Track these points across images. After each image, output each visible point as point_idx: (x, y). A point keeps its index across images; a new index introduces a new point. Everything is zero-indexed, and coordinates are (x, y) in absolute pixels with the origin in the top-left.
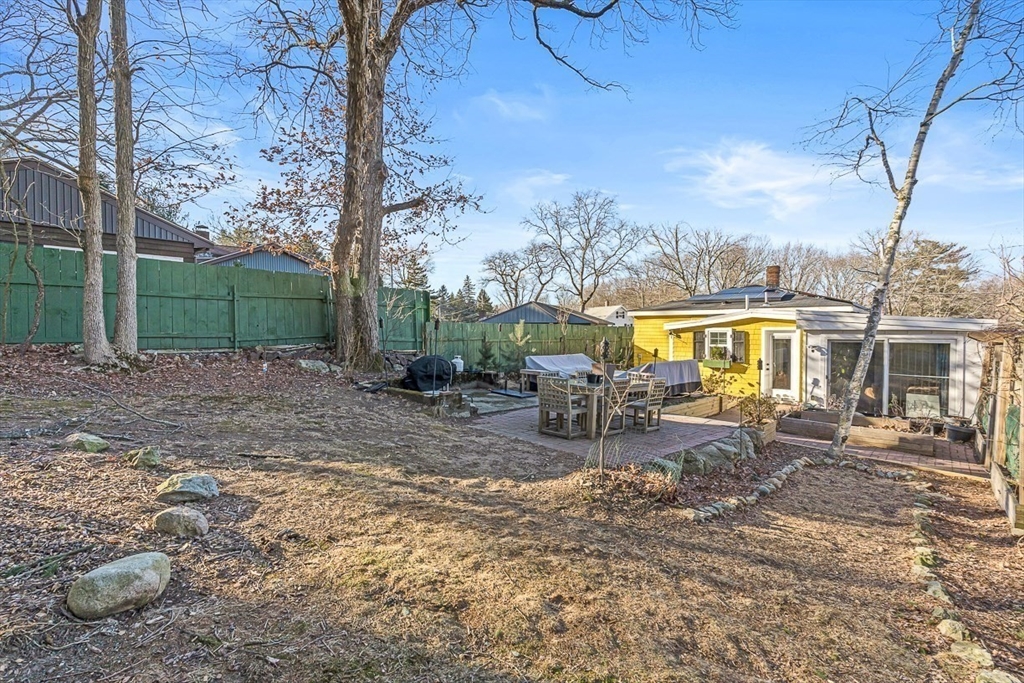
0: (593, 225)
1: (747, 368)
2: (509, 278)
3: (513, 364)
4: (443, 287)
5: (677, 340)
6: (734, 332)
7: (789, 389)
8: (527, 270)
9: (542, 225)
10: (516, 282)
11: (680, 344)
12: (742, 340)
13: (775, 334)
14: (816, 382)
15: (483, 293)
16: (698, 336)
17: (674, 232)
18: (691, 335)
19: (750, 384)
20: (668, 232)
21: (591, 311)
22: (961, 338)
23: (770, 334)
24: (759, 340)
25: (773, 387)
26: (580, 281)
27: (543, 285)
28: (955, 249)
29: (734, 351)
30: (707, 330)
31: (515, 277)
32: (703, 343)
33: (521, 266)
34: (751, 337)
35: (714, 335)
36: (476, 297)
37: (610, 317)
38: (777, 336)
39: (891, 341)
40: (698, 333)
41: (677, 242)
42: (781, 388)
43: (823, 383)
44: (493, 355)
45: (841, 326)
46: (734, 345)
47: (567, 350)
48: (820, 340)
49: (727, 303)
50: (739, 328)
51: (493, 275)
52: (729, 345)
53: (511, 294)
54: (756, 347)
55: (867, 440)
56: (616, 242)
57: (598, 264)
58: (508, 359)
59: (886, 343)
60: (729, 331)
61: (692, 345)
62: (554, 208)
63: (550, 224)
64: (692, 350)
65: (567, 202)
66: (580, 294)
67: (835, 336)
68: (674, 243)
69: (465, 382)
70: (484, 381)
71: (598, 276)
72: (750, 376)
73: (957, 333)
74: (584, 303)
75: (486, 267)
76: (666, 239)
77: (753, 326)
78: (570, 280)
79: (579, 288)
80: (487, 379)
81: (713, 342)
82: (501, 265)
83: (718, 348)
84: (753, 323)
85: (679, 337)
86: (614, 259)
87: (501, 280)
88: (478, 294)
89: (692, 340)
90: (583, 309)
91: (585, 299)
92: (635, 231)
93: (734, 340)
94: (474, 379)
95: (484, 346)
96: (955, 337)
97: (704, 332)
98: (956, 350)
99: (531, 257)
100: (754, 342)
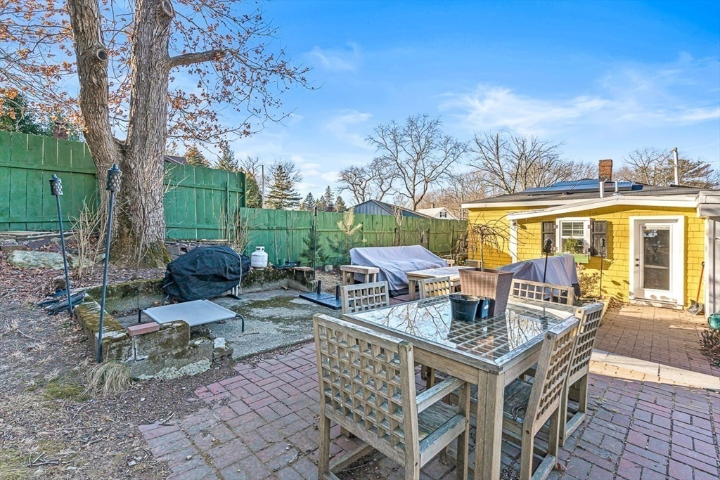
0: (423, 141)
1: (610, 264)
2: (358, 187)
3: (340, 256)
4: (310, 194)
5: (521, 231)
6: (593, 222)
7: (667, 288)
8: (371, 181)
9: (381, 141)
10: (363, 189)
11: (525, 236)
12: (602, 232)
13: (647, 224)
15: (339, 198)
16: (548, 226)
17: (495, 139)
18: (539, 226)
19: (614, 282)
20: (490, 139)
21: (421, 211)
23: (639, 223)
24: (626, 231)
25: (644, 287)
26: (412, 187)
27: (384, 192)
28: (702, 166)
29: (593, 243)
30: (557, 221)
31: (363, 186)
32: (553, 234)
33: (367, 177)
34: (615, 228)
35: (566, 225)
36: (334, 202)
37: (437, 215)
38: (649, 226)
40: (548, 223)
41: (498, 149)
42: (655, 287)
44: (319, 247)
46: (593, 236)
47: (402, 241)
49: (568, 193)
50: (598, 218)
51: (346, 184)
52: (586, 237)
53: (359, 199)
54: (621, 239)
56: (441, 154)
57: (428, 171)
58: (336, 250)
60: (586, 221)
61: (540, 237)
62: (392, 126)
63: (389, 140)
64: (539, 242)
65: (402, 124)
66: (413, 197)
68: (495, 151)
69: (270, 281)
70: (296, 279)
71: (427, 182)
72: (614, 273)
74: (416, 205)
75: (341, 178)
76: (488, 146)
77: (618, 215)
78: (405, 186)
79: (412, 193)
80: (299, 277)
81: (565, 233)
82: (352, 177)
83: (572, 240)
84: (617, 211)
85: (524, 228)
86: (440, 169)
87: (352, 188)
88: (336, 199)
89: (540, 231)
90: (415, 209)
91: (416, 200)
92: (457, 146)
93: (593, 230)
94: (283, 277)
95: (311, 237)
97: (554, 223)
99: (374, 171)
100: (619, 234)
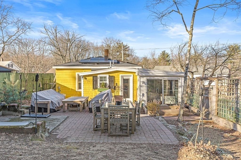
1: (114, 91)
5: (85, 80)
6: (109, 76)
7: (129, 98)
11: (86, 82)
12: (112, 79)
13: (124, 77)
14: (143, 95)
16: (95, 78)
18: (91, 78)
22: (181, 78)
23: (122, 76)
24: (119, 79)
29: (109, 84)
30: (98, 76)
32: (97, 81)
34: (116, 78)
35: (101, 77)
38: (125, 78)
39: (164, 79)
40: (95, 77)
42: (126, 97)
43: (145, 95)
45: (151, 74)
46: (109, 81)
48: (144, 79)
49: (97, 64)
50: (111, 75)
52: (108, 82)
55: (172, 113)
59: (163, 80)
60: (107, 76)
61: (92, 82)
64: (92, 84)
67: (148, 78)
73: (180, 76)
77: (116, 74)
81: (101, 81)
83: (103, 83)
84: (116, 73)
85: (86, 79)
89: (92, 80)
93: (109, 79)
96: (179, 78)
97: (97, 76)
98: (180, 82)
100: (117, 80)
